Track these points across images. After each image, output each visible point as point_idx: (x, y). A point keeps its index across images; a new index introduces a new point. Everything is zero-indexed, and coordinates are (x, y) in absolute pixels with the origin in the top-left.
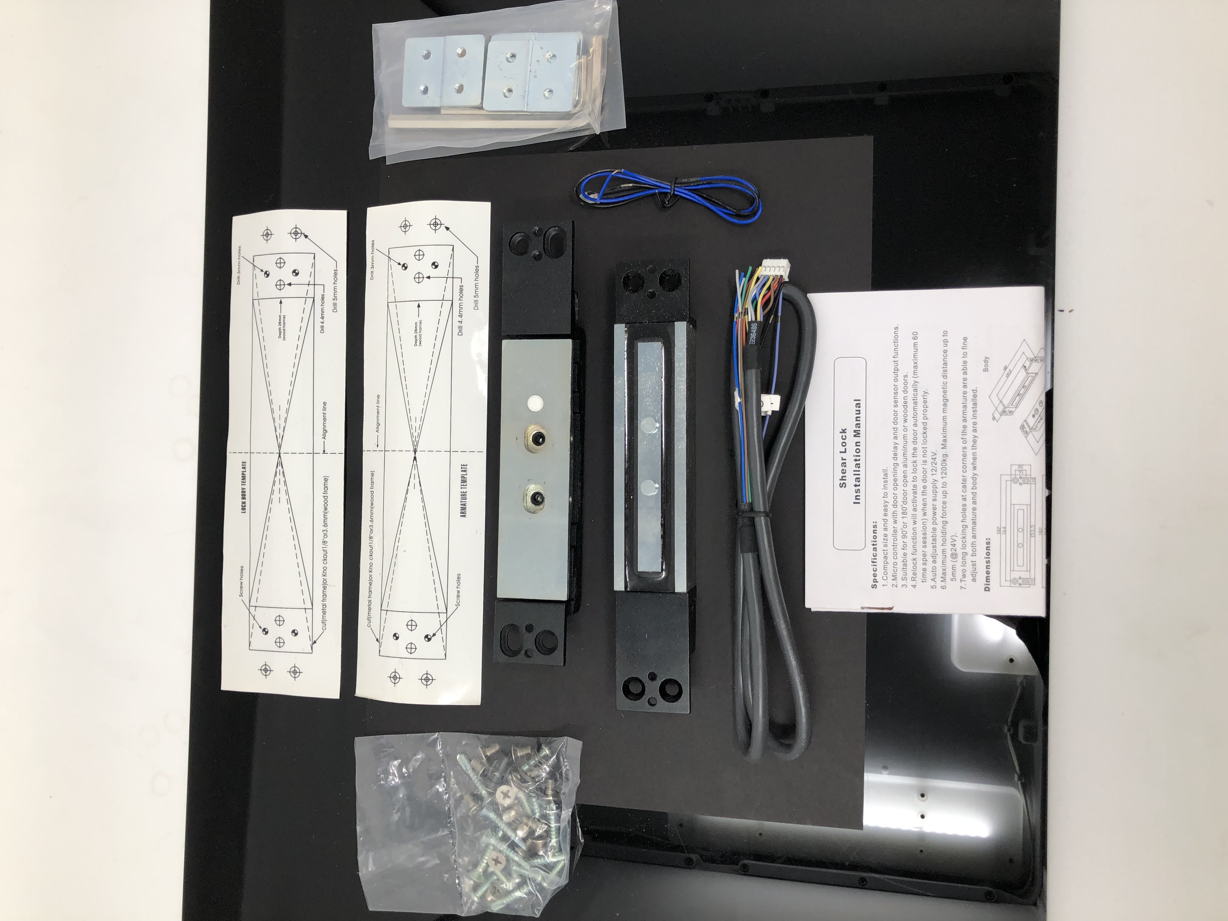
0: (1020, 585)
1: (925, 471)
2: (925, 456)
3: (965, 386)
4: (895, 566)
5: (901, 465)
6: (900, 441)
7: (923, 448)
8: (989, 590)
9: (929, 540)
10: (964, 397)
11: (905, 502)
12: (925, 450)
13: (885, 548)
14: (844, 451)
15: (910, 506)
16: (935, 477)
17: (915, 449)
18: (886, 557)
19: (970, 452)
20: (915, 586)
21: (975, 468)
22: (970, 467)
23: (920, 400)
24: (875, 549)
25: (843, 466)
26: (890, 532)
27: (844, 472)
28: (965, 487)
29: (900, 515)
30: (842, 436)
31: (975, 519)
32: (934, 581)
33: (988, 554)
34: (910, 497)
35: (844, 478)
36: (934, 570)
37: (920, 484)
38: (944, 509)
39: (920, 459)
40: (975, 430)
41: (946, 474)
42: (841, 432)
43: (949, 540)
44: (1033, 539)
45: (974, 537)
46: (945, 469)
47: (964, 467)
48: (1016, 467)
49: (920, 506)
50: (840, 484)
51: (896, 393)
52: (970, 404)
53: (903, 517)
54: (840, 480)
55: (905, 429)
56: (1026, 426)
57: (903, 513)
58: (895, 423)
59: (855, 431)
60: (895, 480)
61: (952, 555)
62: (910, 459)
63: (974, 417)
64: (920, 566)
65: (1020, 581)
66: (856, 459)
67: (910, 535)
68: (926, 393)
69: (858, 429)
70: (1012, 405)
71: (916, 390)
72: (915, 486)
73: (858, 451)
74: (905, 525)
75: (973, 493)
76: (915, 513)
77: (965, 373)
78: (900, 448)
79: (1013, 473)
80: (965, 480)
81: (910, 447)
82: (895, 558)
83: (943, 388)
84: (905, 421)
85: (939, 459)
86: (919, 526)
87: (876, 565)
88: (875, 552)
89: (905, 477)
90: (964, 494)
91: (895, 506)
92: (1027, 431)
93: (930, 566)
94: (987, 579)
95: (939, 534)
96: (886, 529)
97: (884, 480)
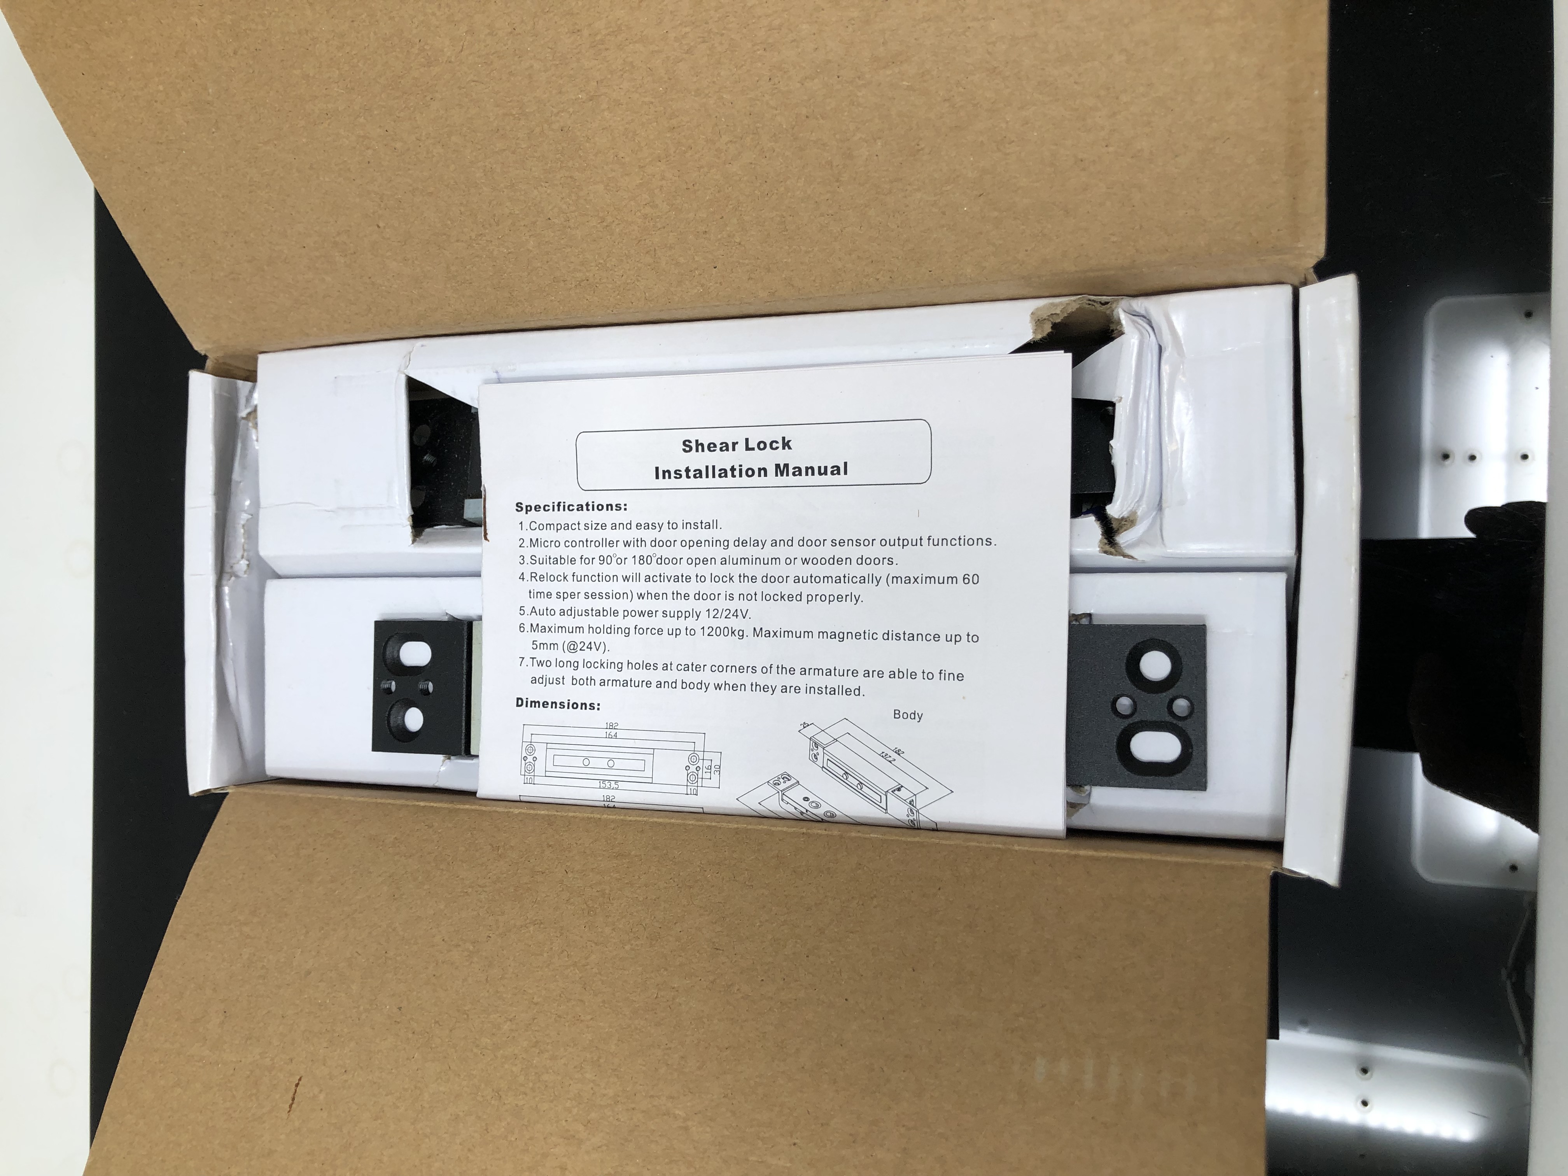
0: (525, 758)
1: (714, 597)
2: (741, 597)
3: (867, 674)
4: (553, 543)
5: (725, 554)
6: (769, 552)
7: (756, 594)
8: (518, 705)
9: (598, 604)
10: (848, 671)
11: (661, 561)
12: (750, 597)
13: (582, 526)
14: (750, 446)
15: (653, 569)
16: (704, 614)
17: (753, 579)
18: (567, 527)
19: (746, 678)
20: (523, 579)
21: (718, 687)
22: (720, 678)
23: (843, 589)
24: (580, 508)
25: (721, 446)
26: (609, 534)
27: (711, 447)
28: (687, 668)
29: (639, 551)
30: (777, 442)
31: (633, 685)
32: (532, 612)
33: (575, 706)
34: (670, 570)
35: (700, 447)
36: (550, 612)
37: (691, 588)
38: (649, 631)
39: (736, 588)
40: (785, 689)
41: (709, 635)
42: (784, 438)
43: (597, 638)
44: (596, 784)
45: (603, 683)
46: (718, 633)
47: (721, 669)
48: (716, 762)
49: (653, 587)
50: (690, 442)
51: (858, 543)
52: (833, 681)
53: (634, 557)
54: (697, 441)
55: (789, 561)
56: (788, 783)
57: (641, 558)
58: (803, 542)
59: (786, 466)
60: (698, 543)
61: (574, 643)
62: (736, 570)
63: (810, 689)
64: (554, 587)
65: (530, 759)
66: (735, 469)
67: (606, 570)
68: (857, 600)
69: (791, 471)
70: (828, 759)
71: (863, 580)
72: (688, 579)
73: (750, 473)
74: (622, 561)
75: (676, 682)
76: (643, 578)
77: (892, 675)
78: (755, 552)
79: (706, 754)
80: (698, 668)
81: (758, 570)
82: (567, 544)
83: (865, 633)
84: (805, 561)
85: (735, 623)
86: (619, 586)
87: (553, 510)
88: (575, 507)
89: (705, 561)
90: (674, 667)
91: (655, 543)
92: (779, 785)
93: (556, 604)
94: (535, 703)
95: (609, 621)
96: (614, 527)
97: (699, 522)
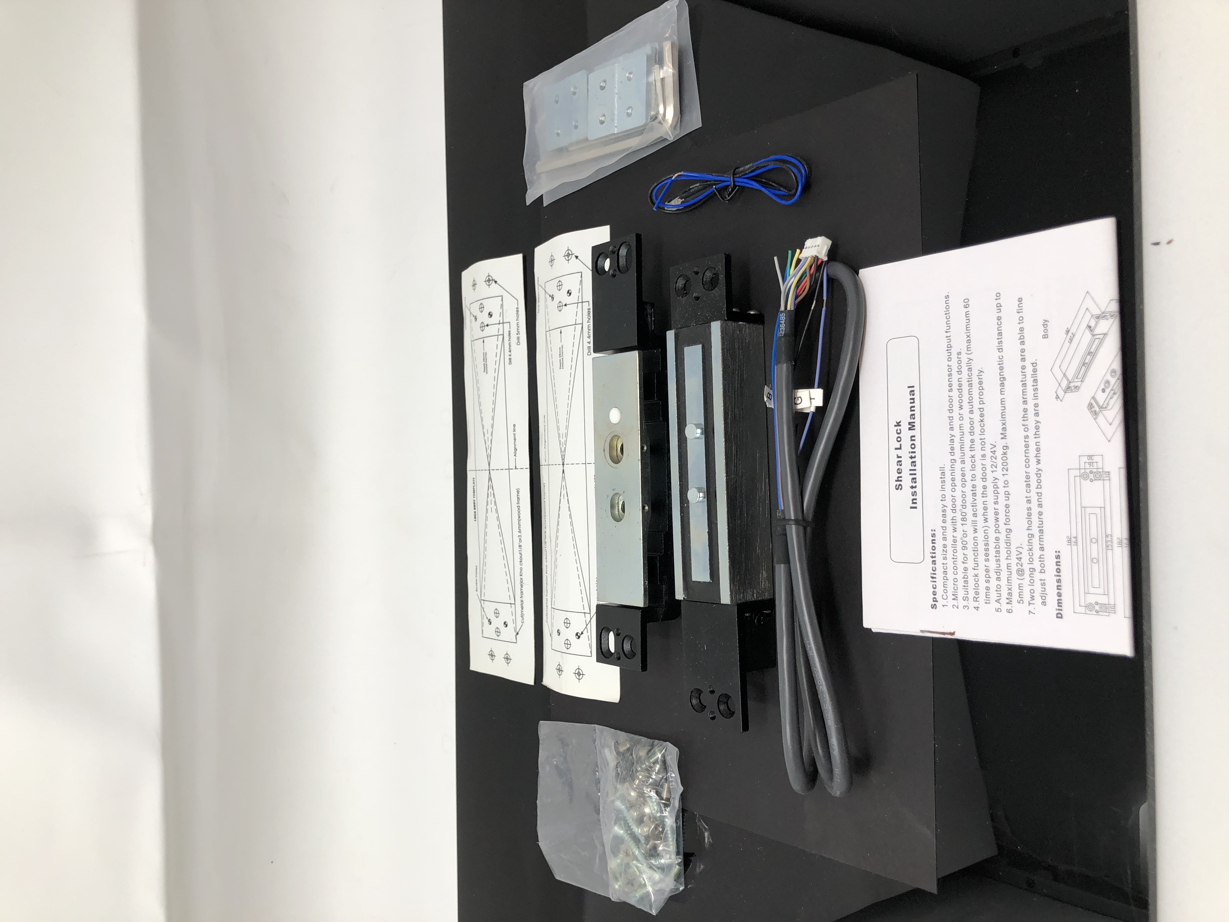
0: (1097, 612)
1: (984, 468)
2: (983, 449)
3: (1023, 360)
4: (955, 583)
5: (959, 461)
6: (957, 432)
7: (981, 439)
8: (1061, 617)
9: (992, 552)
10: (1022, 372)
11: (964, 506)
12: (983, 443)
13: (945, 562)
14: (899, 447)
15: (969, 510)
16: (995, 475)
17: (972, 441)
18: (945, 572)
19: (1032, 442)
20: (978, 608)
21: (1038, 462)
22: (1033, 461)
23: (975, 381)
24: (934, 562)
25: (899, 465)
26: (949, 542)
27: (899, 472)
28: (1028, 485)
29: (959, 522)
30: (897, 430)
31: (1041, 526)
32: (999, 603)
33: (1058, 571)
34: (969, 499)
35: (900, 479)
36: (999, 588)
37: (979, 484)
38: (1007, 514)
39: (978, 453)
40: (1037, 414)
41: (1007, 471)
42: (895, 426)
43: (1014, 553)
44: (1110, 552)
45: (1042, 549)
46: (1006, 464)
47: (1027, 461)
48: (1085, 459)
49: (980, 511)
50: (896, 486)
51: (950, 375)
52: (1030, 382)
53: (962, 524)
55: (961, 418)
56: (1094, 404)
57: (963, 519)
58: (951, 410)
59: (910, 423)
60: (953, 480)
61: (1018, 571)
62: (968, 454)
63: (1036, 397)
64: (982, 585)
65: (1097, 607)
66: (912, 456)
67: (970, 546)
68: (982, 372)
69: (912, 421)
70: (1076, 379)
71: (970, 369)
72: (974, 486)
73: (913, 446)
74: (965, 534)
75: (1038, 493)
76: (975, 519)
77: (1023, 343)
78: (957, 440)
79: (1082, 466)
80: (1028, 477)
81: (967, 438)
82: (955, 573)
83: (999, 364)
84: (961, 408)
85: (999, 452)
86: (980, 535)
87: (935, 582)
88: (934, 566)
89: (963, 475)
90: (1028, 495)
91: (954, 510)
92: (1095, 411)
93: (993, 583)
94: (1059, 603)
95: (1002, 544)
96: (945, 539)
97: (941, 480)
